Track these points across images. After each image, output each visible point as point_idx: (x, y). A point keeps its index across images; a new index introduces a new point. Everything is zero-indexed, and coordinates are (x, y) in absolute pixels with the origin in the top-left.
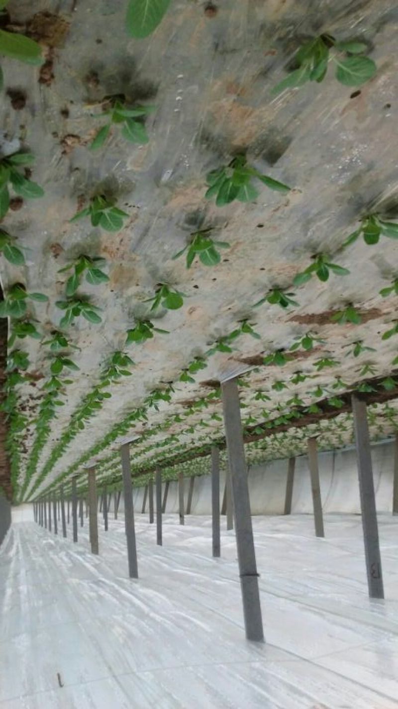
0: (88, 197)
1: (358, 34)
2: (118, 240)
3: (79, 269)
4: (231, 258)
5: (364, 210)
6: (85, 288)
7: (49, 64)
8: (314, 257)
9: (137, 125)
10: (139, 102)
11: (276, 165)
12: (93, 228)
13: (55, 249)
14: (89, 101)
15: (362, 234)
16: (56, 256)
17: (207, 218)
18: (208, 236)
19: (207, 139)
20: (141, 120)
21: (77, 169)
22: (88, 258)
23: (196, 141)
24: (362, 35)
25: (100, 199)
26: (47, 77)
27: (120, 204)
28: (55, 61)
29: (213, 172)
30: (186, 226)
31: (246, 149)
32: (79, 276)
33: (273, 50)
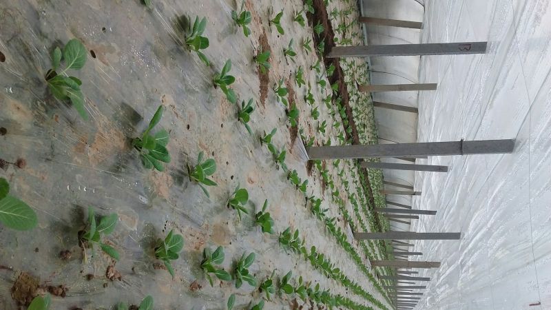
0: (156, 261)
1: (47, 52)
2: (190, 238)
3: (211, 270)
4: (212, 149)
5: (182, 48)
6: (227, 265)
7: (51, 289)
8: (215, 86)
9: (102, 223)
10: (85, 220)
11: (142, 115)
12: (180, 258)
13: (194, 287)
14: (82, 258)
15: (200, 50)
16: (200, 287)
17: (179, 168)
18: (193, 168)
19: (118, 168)
20: (99, 219)
21: (133, 269)
22: (203, 262)
23: (119, 176)
24: (49, 49)
25: (158, 252)
26: (61, 291)
27: (163, 236)
28: (49, 284)
29: (144, 163)
30: (183, 185)
31: (128, 138)
32: (216, 269)
33: (54, 116)
